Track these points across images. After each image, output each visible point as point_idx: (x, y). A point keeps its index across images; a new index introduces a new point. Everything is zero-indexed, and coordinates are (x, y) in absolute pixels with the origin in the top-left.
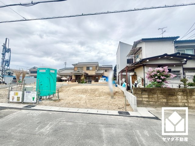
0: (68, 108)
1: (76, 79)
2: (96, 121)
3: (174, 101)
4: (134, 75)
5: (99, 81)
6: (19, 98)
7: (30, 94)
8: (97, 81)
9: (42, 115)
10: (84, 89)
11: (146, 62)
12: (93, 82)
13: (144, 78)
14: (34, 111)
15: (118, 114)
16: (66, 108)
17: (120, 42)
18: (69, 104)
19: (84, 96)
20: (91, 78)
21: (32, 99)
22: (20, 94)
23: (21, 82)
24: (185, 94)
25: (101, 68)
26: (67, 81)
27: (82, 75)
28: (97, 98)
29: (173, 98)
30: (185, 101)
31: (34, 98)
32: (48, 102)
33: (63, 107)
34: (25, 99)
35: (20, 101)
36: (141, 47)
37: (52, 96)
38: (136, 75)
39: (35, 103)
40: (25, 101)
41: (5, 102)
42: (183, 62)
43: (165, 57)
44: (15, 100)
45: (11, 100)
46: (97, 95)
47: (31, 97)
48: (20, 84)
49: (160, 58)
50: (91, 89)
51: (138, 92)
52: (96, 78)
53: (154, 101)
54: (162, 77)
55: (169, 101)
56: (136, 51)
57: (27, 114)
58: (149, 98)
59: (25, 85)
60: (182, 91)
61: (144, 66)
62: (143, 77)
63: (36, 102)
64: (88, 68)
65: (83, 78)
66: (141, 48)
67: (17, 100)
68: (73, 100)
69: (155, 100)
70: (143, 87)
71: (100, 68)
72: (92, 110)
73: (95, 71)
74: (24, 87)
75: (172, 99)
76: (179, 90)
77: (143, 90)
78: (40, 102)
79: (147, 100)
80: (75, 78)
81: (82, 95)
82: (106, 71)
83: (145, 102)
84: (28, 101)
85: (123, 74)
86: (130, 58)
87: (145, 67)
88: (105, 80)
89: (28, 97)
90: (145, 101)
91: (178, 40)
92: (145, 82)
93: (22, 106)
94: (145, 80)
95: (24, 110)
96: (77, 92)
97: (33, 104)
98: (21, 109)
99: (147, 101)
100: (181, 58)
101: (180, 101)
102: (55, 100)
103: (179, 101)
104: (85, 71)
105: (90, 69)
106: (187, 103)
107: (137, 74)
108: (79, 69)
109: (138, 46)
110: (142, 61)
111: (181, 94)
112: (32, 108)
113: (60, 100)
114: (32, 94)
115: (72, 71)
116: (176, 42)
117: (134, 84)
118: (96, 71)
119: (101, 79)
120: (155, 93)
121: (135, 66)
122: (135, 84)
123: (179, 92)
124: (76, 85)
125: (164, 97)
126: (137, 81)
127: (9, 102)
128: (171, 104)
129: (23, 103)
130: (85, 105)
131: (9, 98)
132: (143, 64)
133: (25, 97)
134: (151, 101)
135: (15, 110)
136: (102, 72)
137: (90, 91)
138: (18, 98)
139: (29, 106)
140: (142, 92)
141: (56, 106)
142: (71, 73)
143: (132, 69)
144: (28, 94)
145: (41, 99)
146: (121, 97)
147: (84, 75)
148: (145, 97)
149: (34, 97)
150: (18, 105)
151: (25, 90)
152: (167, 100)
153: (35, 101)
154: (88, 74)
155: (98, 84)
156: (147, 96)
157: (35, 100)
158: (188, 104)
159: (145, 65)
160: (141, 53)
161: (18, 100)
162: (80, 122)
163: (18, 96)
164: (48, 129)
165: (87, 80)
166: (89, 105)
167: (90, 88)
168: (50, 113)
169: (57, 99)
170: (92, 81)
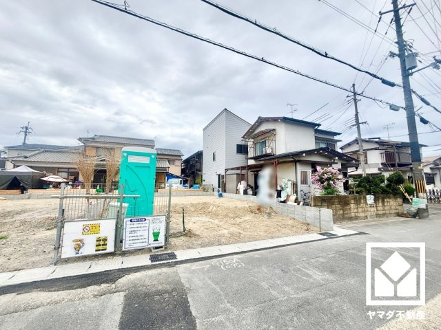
6: (105, 240)
7: (143, 224)
11: (301, 157)
13: (296, 182)
17: (226, 109)
21: (152, 238)
22: (107, 228)
28: (239, 220)
30: (356, 210)
31: (159, 233)
34: (127, 242)
36: (273, 128)
40: (126, 246)
43: (321, 151)
44: (89, 249)
45: (68, 251)
47: (148, 232)
49: (316, 152)
51: (318, 202)
61: (296, 162)
62: (294, 180)
63: (163, 244)
67: (95, 248)
75: (347, 210)
77: (322, 200)
84: (138, 245)
87: (298, 164)
89: (139, 233)
91: (320, 128)
92: (297, 188)
94: (296, 185)
97: (153, 251)
100: (331, 155)
114: (151, 225)
116: (317, 131)
127: (60, 261)
129: (119, 252)
131: (58, 247)
132: (294, 159)
133: (128, 235)
138: (102, 243)
140: (321, 203)
144: (136, 224)
149: (156, 231)
153: (161, 242)
157: (162, 238)
158: (358, 214)
159: (299, 161)
161: (101, 248)
163: (102, 235)
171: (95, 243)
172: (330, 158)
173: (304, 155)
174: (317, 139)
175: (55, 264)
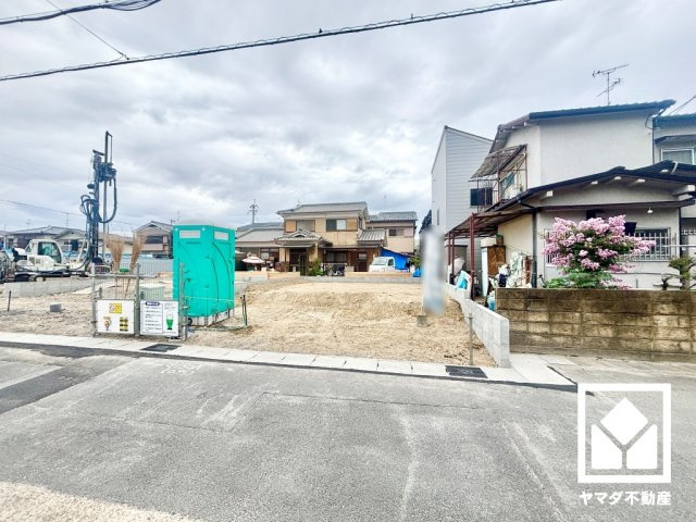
0: (282, 355)
1: (293, 261)
2: (376, 394)
3: (643, 335)
4: (495, 246)
5: (372, 268)
6: (126, 321)
7: (158, 309)
8: (362, 266)
9: (204, 374)
10: (322, 294)
11: (543, 200)
12: (349, 272)
13: (534, 256)
14: (178, 361)
15: (447, 375)
16: (275, 354)
17: (446, 127)
18: (280, 342)
19: (326, 318)
20: (341, 257)
21: (166, 326)
22: (128, 309)
23: (127, 271)
24: (682, 312)
25: (375, 224)
26: (264, 269)
27: (312, 249)
28: (369, 323)
29: (640, 324)
30: (681, 334)
31: (172, 321)
32: (214, 334)
33: (263, 350)
34: (144, 326)
35: (131, 330)
36: (523, 143)
37: (222, 316)
38: (504, 247)
39: (176, 338)
40: (143, 331)
41: (84, 335)
42: (682, 198)
43: (618, 178)
44: (115, 328)
45: (101, 328)
46: (369, 314)
47: (162, 318)
48: (123, 278)
49: (596, 183)
50: (347, 296)
51: (513, 302)
52: (358, 259)
53: (569, 332)
54: (603, 253)
55: (624, 335)
56: (505, 159)
57: (159, 369)
58: (550, 323)
59: (141, 281)
60: (674, 301)
61: (534, 212)
62: (530, 253)
63: (177, 335)
64: (331, 225)
65: (314, 257)
66: (523, 148)
67: (120, 328)
68: (292, 329)
69: (573, 330)
70: (529, 286)
71: (372, 222)
72: (358, 360)
73: (353, 235)
74: (138, 288)
75: (635, 329)
76: (663, 299)
77: (530, 297)
78: (189, 334)
79: (545, 329)
80: (288, 260)
81: (319, 315)
82: (393, 233)
83: (537, 338)
84: (153, 332)
85: (458, 242)
86: (481, 185)
87: (538, 216)
88: (390, 263)
89: (154, 318)
90: (538, 334)
93: (137, 346)
95: (148, 359)
96: (302, 302)
97: (170, 340)
98: (137, 355)
99: (544, 335)
101: (662, 333)
102: (236, 330)
103: (661, 336)
104: (320, 233)
105: (338, 228)
106: (686, 341)
107: (509, 242)
108: (300, 226)
109: (514, 142)
110: (528, 195)
111: (667, 312)
112: (169, 352)
113: (250, 327)
114: (165, 311)
115: (279, 235)
116: (660, 123)
117: (498, 276)
118: (360, 232)
119: (376, 259)
120: (572, 309)
121: (503, 213)
122: (502, 276)
123: (663, 303)
124: (294, 282)
125: (606, 322)
126: (508, 268)
127: (97, 335)
128: (629, 344)
129: (138, 335)
130: (335, 344)
131: (95, 322)
132: (531, 205)
133: (145, 319)
134: (560, 335)
135: (123, 358)
136: (379, 236)
137: (342, 301)
138: (124, 323)
139: (160, 347)
140: (527, 305)
141: (240, 346)
142: (276, 241)
143: (488, 227)
144: (150, 308)
145: (190, 325)
146: (451, 321)
147: (319, 249)
148: (539, 320)
149: (170, 318)
150: (124, 342)
151: (142, 296)
152: (618, 332)
153: (175, 331)
154: (330, 244)
155: (367, 279)
156: (544, 318)
157: (175, 327)
158: (692, 346)
160: (523, 167)
161: (123, 328)
162: (327, 396)
163: (124, 316)
164: (234, 414)
165: (330, 265)
166: (345, 346)
167: (343, 292)
168: (230, 370)
169: (242, 325)
170: (346, 269)
171: (119, 323)
172: (669, 191)
173: (550, 194)
174: (658, 142)
175: (94, 336)
